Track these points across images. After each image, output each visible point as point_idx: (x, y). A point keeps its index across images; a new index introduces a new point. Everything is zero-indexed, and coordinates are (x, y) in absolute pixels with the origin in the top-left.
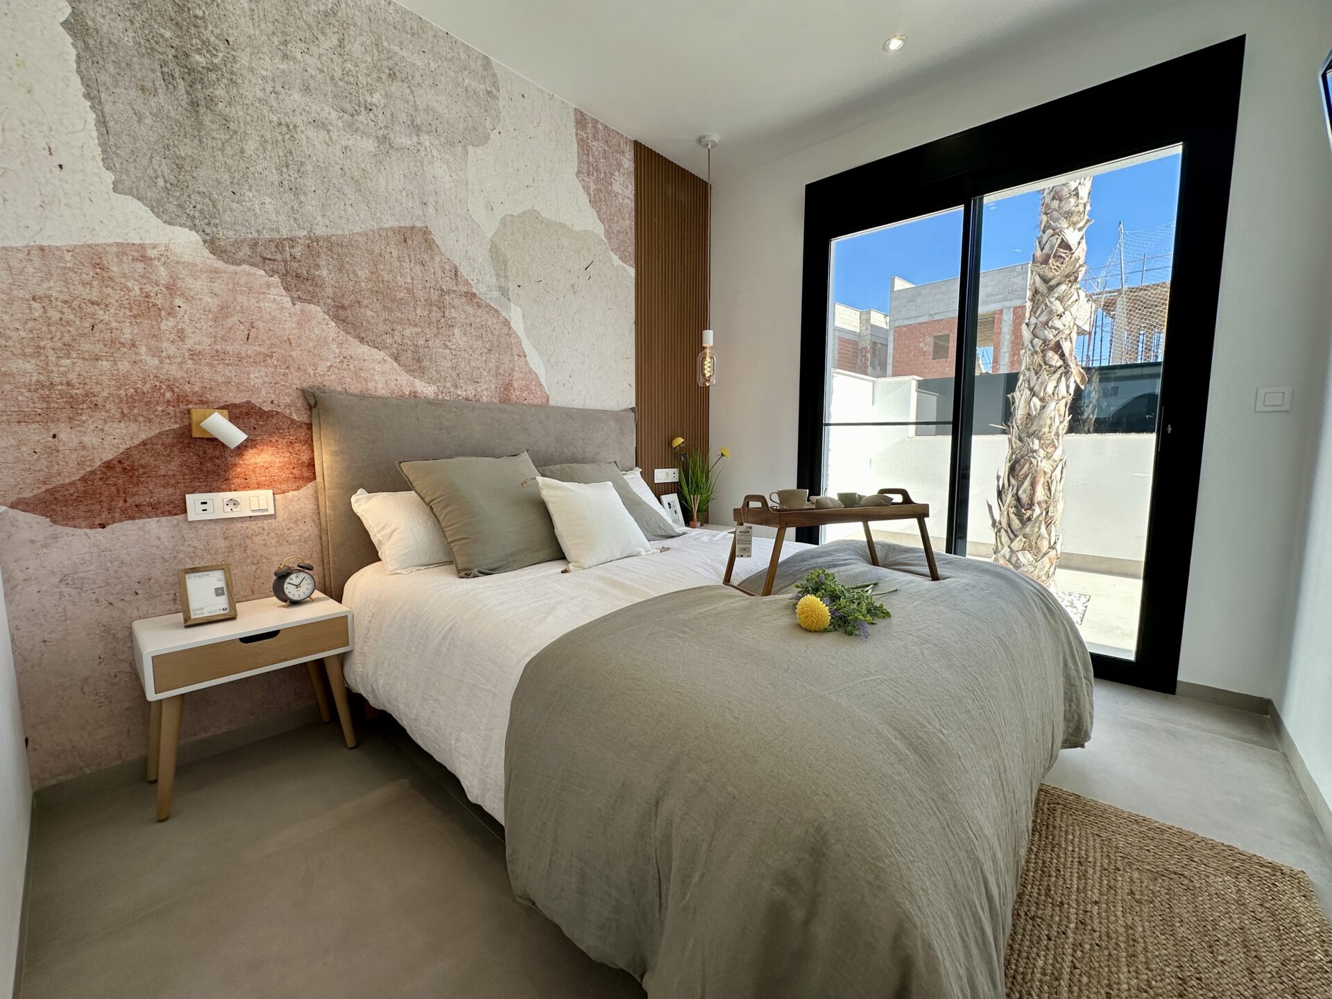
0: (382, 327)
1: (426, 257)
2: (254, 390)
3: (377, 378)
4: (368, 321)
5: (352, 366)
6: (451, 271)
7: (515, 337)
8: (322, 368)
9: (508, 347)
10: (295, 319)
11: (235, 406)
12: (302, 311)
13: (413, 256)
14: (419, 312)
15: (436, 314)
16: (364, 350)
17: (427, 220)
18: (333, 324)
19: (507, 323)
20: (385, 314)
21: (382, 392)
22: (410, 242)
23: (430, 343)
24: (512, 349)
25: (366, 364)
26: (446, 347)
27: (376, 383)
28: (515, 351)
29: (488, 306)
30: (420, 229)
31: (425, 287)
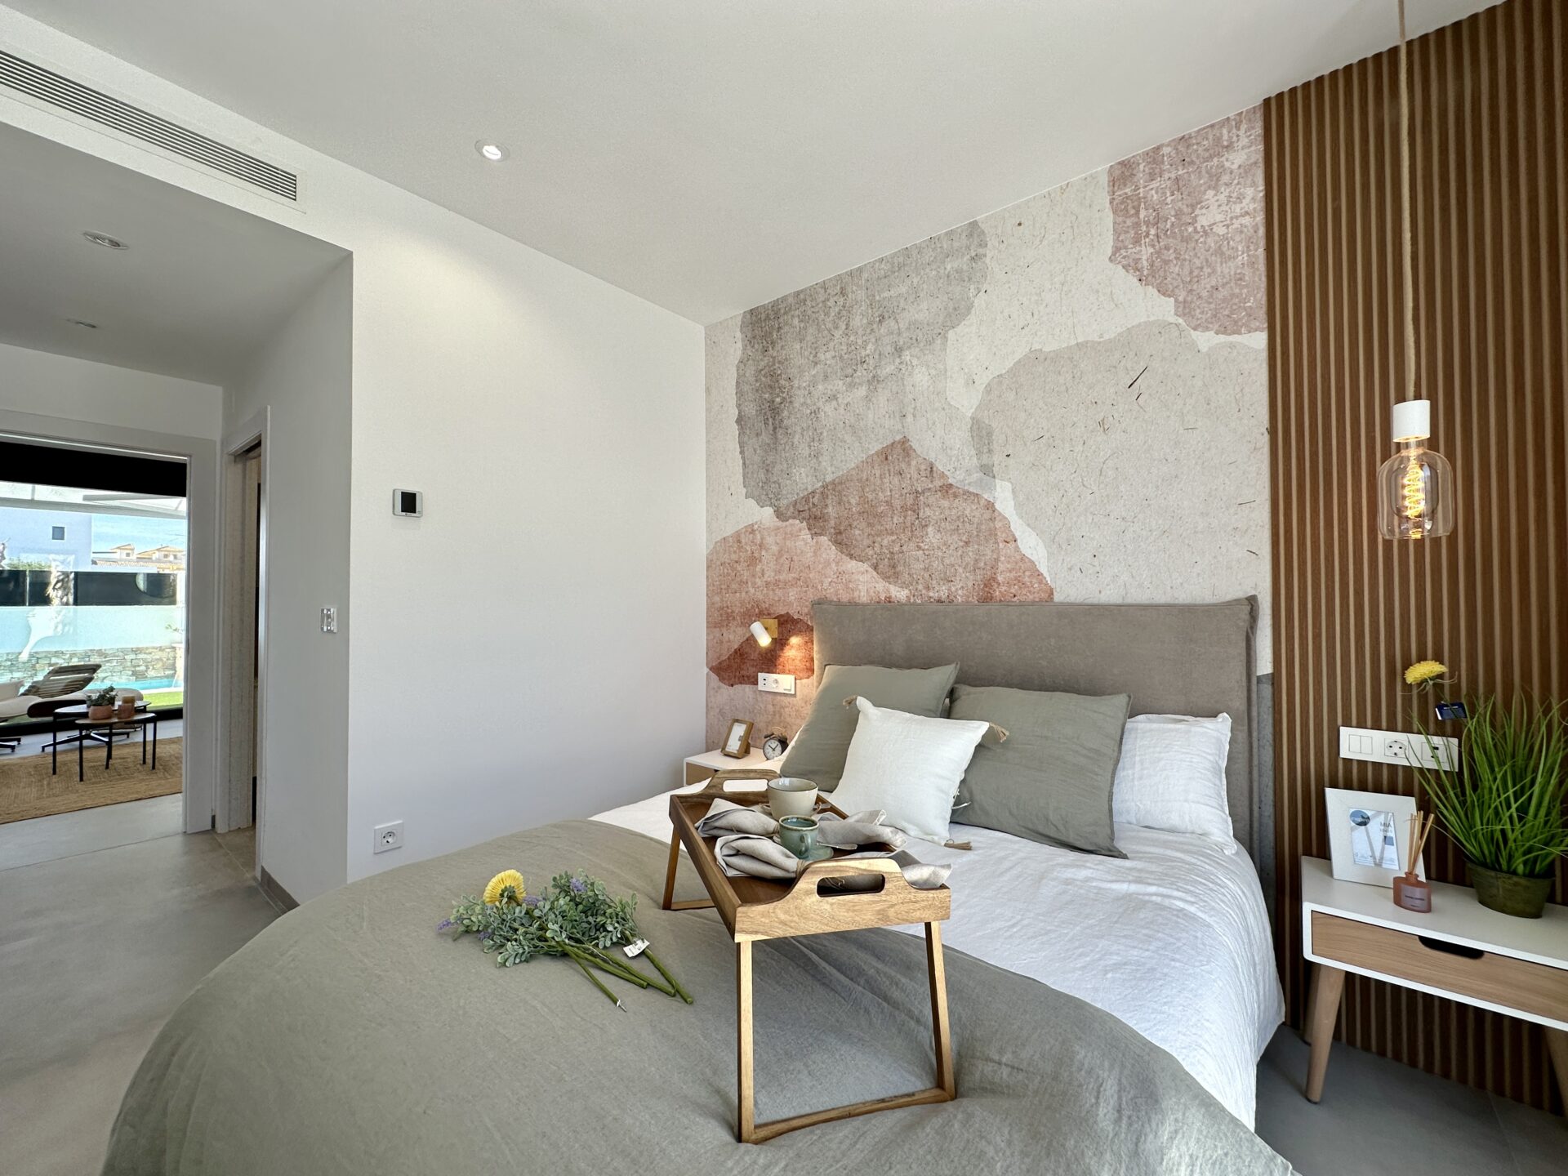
0: (866, 542)
1: (903, 466)
2: (790, 604)
3: (860, 587)
4: (856, 540)
5: (844, 580)
6: (926, 470)
7: (1000, 521)
8: (826, 585)
9: (990, 535)
10: (812, 550)
11: (782, 616)
12: (817, 542)
13: (892, 470)
14: (895, 521)
15: (911, 516)
16: (852, 565)
17: (906, 430)
18: (834, 547)
19: (990, 506)
20: (868, 530)
21: (864, 599)
22: (890, 458)
23: (904, 548)
24: (996, 535)
25: (853, 576)
26: (919, 548)
27: (860, 592)
28: (1001, 536)
29: (967, 492)
30: (899, 442)
31: (902, 495)
